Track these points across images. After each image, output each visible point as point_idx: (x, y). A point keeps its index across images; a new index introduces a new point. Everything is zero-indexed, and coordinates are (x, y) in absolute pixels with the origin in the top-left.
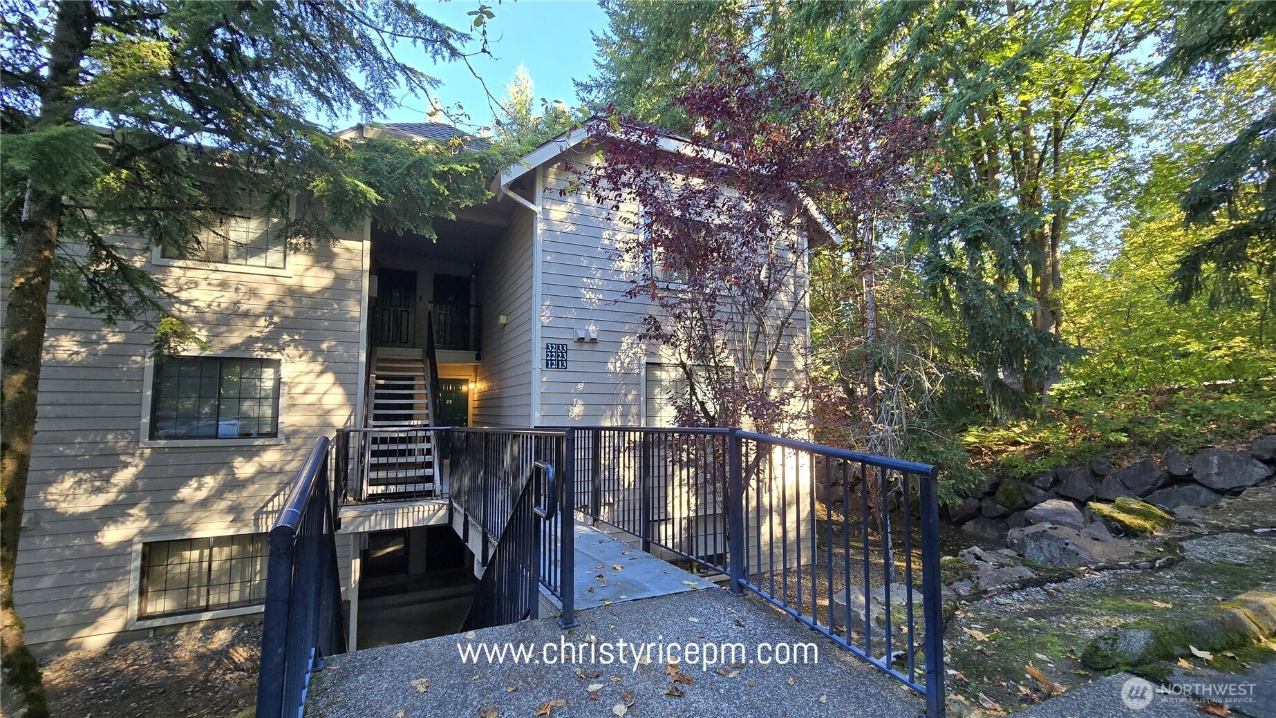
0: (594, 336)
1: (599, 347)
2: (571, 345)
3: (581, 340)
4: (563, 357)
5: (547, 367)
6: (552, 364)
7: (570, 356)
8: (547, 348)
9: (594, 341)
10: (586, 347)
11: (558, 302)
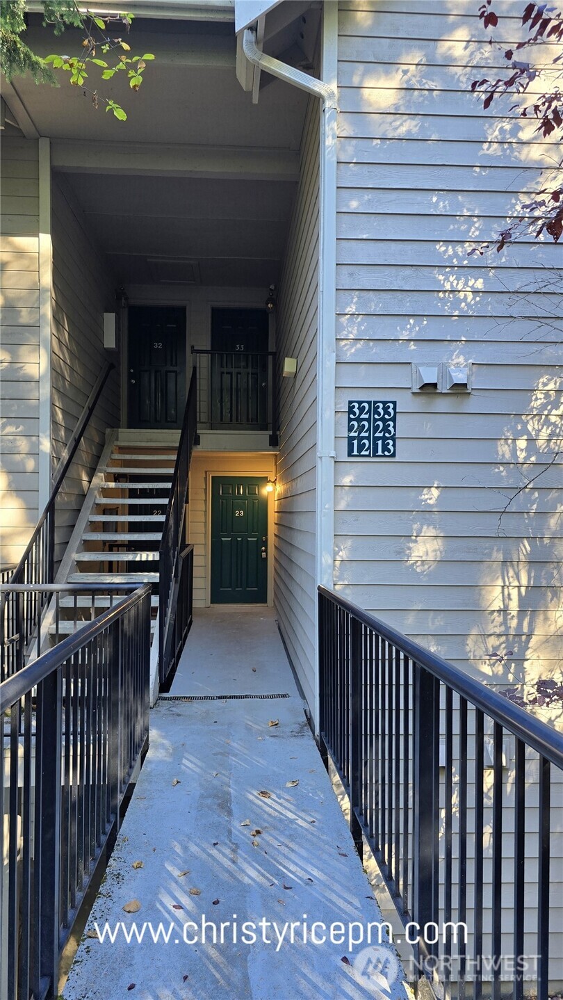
0: (460, 378)
1: (473, 404)
2: (405, 403)
3: (429, 389)
4: (386, 429)
5: (350, 454)
6: (361, 448)
7: (403, 427)
8: (351, 411)
9: (460, 389)
10: (442, 405)
11: (376, 304)
